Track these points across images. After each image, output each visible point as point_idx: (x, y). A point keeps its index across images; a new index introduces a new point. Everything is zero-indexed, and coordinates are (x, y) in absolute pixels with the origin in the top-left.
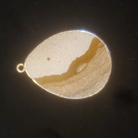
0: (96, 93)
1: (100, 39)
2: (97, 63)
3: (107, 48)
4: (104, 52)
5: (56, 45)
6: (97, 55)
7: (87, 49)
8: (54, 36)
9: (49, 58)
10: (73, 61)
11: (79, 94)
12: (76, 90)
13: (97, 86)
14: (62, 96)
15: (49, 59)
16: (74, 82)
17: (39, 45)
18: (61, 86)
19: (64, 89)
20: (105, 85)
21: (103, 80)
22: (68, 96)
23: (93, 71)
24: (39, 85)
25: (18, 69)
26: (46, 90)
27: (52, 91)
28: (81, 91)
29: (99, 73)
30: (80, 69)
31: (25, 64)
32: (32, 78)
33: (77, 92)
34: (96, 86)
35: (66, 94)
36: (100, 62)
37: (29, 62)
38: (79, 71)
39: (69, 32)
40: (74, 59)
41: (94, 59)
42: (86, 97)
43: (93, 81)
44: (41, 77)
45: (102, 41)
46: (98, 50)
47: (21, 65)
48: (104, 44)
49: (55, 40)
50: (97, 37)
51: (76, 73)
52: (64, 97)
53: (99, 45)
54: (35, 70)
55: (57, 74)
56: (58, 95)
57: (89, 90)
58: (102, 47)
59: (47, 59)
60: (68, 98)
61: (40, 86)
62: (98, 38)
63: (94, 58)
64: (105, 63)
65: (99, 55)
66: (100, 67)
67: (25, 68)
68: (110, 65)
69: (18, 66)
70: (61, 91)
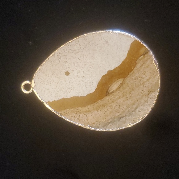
0: (138, 122)
1: (142, 43)
2: (139, 77)
3: (153, 56)
4: (149, 62)
5: (77, 53)
6: (138, 66)
7: (123, 58)
8: (75, 39)
9: (68, 71)
10: (103, 76)
11: (112, 124)
12: (109, 118)
13: (139, 111)
14: (88, 127)
15: (67, 74)
16: (105, 107)
17: (53, 53)
18: (86, 112)
19: (90, 116)
20: (150, 110)
21: (147, 103)
22: (98, 127)
23: (133, 90)
24: (54, 111)
25: (23, 88)
26: (64, 118)
27: (74, 120)
28: (115, 119)
29: (142, 92)
30: (114, 87)
31: (33, 81)
32: (43, 102)
33: (110, 120)
34: (137, 111)
35: (94, 123)
36: (144, 76)
37: (39, 78)
38: (112, 90)
39: (96, 33)
40: (105, 73)
41: (134, 72)
42: (124, 128)
43: (134, 104)
44: (56, 99)
45: (146, 46)
46: (139, 59)
47: (28, 82)
48: (149, 49)
49: (76, 45)
50: (138, 39)
51: (107, 93)
52: (90, 129)
53: (142, 51)
54: (48, 89)
55: (80, 95)
56: (82, 126)
57: (127, 118)
58: (146, 55)
59: (65, 74)
60: (97, 130)
61: (55, 113)
62: (140, 41)
63: (135, 70)
64: (150, 78)
65: (142, 65)
66: (143, 84)
67: (33, 87)
68: (158, 81)
69: (23, 84)
70: (86, 120)
